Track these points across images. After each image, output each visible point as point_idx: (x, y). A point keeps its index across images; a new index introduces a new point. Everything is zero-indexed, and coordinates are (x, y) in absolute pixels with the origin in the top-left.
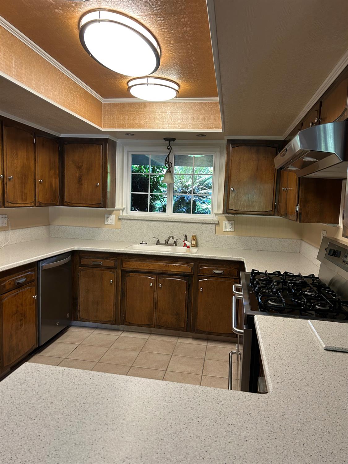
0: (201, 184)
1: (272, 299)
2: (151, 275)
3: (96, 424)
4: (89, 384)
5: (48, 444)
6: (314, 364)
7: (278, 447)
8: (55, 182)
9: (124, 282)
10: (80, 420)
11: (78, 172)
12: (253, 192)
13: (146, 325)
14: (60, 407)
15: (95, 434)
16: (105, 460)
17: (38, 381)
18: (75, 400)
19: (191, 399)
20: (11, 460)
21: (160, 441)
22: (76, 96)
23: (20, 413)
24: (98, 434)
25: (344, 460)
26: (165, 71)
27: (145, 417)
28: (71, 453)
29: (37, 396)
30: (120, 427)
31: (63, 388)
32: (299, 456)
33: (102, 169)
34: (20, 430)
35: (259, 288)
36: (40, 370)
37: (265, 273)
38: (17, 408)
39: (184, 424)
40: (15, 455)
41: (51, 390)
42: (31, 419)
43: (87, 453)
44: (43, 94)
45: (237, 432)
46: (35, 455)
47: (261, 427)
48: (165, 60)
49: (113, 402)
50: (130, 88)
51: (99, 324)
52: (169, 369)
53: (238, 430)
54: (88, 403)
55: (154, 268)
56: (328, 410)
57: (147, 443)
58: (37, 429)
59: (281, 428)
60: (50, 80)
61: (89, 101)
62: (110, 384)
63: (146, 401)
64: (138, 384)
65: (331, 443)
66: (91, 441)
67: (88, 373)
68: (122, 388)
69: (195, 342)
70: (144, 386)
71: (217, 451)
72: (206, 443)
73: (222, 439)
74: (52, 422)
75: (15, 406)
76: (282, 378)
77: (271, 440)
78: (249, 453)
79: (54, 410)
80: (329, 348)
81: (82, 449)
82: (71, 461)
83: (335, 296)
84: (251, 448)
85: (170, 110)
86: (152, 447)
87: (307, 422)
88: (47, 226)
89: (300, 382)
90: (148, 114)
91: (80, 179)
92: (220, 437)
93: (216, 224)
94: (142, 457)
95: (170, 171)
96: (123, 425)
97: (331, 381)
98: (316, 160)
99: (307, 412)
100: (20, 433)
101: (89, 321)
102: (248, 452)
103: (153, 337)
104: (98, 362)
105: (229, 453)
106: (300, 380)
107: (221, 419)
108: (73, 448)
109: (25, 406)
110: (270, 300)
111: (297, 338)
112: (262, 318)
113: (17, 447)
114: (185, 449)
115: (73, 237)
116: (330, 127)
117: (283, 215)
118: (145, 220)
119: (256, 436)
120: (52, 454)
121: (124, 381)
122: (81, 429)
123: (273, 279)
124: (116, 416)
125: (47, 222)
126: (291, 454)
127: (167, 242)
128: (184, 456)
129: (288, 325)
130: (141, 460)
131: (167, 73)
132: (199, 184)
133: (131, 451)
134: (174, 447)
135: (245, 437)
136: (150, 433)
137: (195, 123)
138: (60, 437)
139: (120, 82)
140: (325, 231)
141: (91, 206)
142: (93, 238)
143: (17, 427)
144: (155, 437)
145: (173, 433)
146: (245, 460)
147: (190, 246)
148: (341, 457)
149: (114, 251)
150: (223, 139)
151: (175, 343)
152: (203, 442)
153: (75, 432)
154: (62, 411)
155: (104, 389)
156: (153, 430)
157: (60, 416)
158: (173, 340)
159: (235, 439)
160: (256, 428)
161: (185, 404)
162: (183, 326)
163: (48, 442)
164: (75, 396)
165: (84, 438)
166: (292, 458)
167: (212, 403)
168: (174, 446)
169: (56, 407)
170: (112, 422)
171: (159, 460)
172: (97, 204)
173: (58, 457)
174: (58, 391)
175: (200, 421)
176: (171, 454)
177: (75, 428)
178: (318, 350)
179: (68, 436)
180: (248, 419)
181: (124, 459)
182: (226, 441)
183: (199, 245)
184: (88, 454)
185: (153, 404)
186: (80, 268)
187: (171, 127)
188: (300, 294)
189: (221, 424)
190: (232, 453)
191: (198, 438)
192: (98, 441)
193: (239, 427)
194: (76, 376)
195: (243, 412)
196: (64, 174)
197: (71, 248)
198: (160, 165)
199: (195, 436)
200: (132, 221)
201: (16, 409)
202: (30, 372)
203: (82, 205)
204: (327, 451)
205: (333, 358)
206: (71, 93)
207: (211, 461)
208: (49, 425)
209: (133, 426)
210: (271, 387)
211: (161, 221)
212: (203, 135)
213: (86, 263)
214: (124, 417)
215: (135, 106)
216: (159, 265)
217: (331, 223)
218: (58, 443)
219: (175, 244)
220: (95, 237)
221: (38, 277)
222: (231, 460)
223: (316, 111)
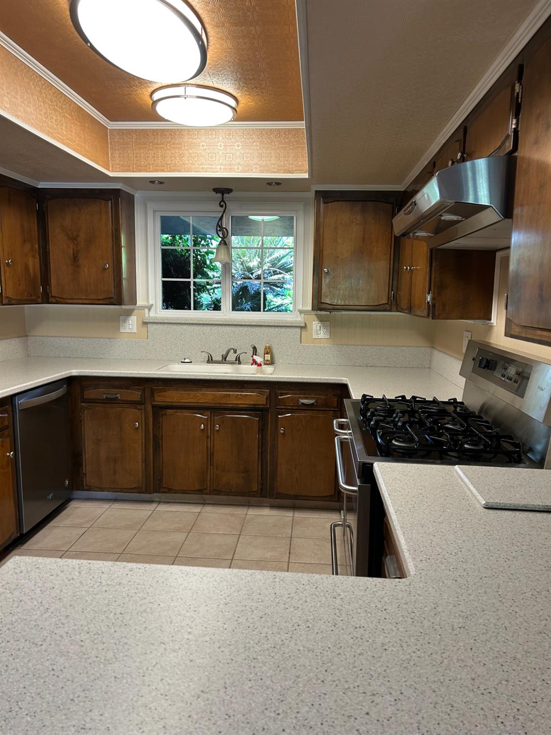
0: (274, 265)
1: (398, 437)
2: (202, 411)
3: (146, 644)
4: (126, 583)
5: (70, 682)
6: (471, 530)
7: (433, 656)
8: (34, 264)
9: (157, 424)
10: (118, 639)
11: (71, 246)
12: (358, 275)
13: (195, 491)
14: (82, 622)
15: (146, 660)
16: (167, 698)
17: (39, 584)
18: (105, 609)
19: (292, 595)
20: (10, 713)
21: (252, 662)
22: (64, 116)
23: (15, 637)
24: (151, 659)
25: (534, 666)
26: (213, 74)
27: (223, 627)
28: (109, 693)
29: (41, 608)
30: (185, 646)
31: (84, 593)
32: (467, 666)
33: (113, 241)
34: (19, 664)
35: (377, 422)
36: (41, 567)
37: (383, 400)
38: (9, 629)
39: (287, 632)
40: (15, 704)
41: (64, 597)
42: (36, 644)
43: (137, 689)
44: (8, 110)
45: (370, 637)
46: (50, 702)
47: (404, 628)
48: (215, 56)
49: (169, 607)
50: (155, 103)
51: (118, 493)
52: (236, 557)
53: (370, 634)
54: (127, 613)
55: (206, 401)
56: (499, 595)
57: (231, 666)
58: (48, 660)
59: (435, 627)
60: (18, 87)
61: (86, 125)
62: (159, 581)
63: (222, 602)
64: (205, 578)
65: (511, 643)
66: (141, 671)
67: (122, 566)
68: (180, 585)
69: (275, 512)
70: (215, 581)
71: (343, 668)
72: (324, 658)
73: (348, 649)
74: (72, 647)
75: (6, 626)
76: (427, 553)
77: (422, 645)
78: (392, 668)
79: (73, 627)
80: (490, 505)
81: (127, 685)
82: (111, 705)
83: (492, 430)
84: (394, 660)
85: (222, 142)
86: (241, 672)
87: (472, 615)
88: (23, 338)
89: (455, 557)
90: (186, 147)
91: (75, 259)
92: (344, 648)
93: (301, 327)
94: (226, 688)
95: (225, 243)
96: (190, 642)
97: (499, 552)
98: (461, 218)
99: (469, 601)
100: (20, 669)
101: (101, 489)
102: (390, 666)
103: (208, 509)
104: (122, 553)
105: (361, 670)
106: (454, 554)
107: (342, 620)
108: (112, 685)
109: (22, 625)
110: (394, 438)
111: (441, 494)
112: (386, 467)
113: (17, 691)
114: (294, 670)
115: (67, 355)
116: (481, 164)
117: (406, 310)
118: (187, 324)
119: (398, 642)
120: (79, 697)
121: (182, 575)
122: (122, 654)
123: (395, 408)
124: (176, 629)
125: (23, 332)
126: (454, 663)
127: (225, 359)
128: (292, 681)
129: (425, 475)
130: (225, 692)
131: (218, 79)
132: (270, 265)
133: (209, 680)
134: (275, 669)
135: (383, 644)
136: (235, 651)
137: (265, 162)
138: (89, 668)
139: (138, 92)
140: (470, 332)
141: (96, 302)
142: (101, 356)
143: (14, 659)
144: (243, 655)
145: (271, 647)
146: (387, 679)
147: (262, 364)
148: (528, 663)
149: (139, 376)
150: (309, 190)
151: (244, 516)
152: (320, 657)
153: (112, 659)
154: (86, 628)
155: (152, 589)
156: (240, 645)
157: (84, 636)
158: (240, 511)
159: (367, 648)
160: (398, 629)
161: (284, 602)
162: (256, 490)
163: (70, 679)
164: (104, 604)
165: (129, 667)
166: (457, 670)
167: (327, 598)
168: (275, 666)
169: (76, 622)
170: (171, 639)
171: (254, 691)
172: (107, 298)
173: (89, 701)
174: (75, 598)
175: (310, 626)
176: (272, 680)
177: (112, 653)
178: (474, 508)
179: (102, 666)
180: (384, 617)
181: (199, 693)
182: (355, 652)
183: (276, 362)
184: (139, 691)
185: (234, 606)
186: (83, 404)
187: (225, 170)
188: (440, 428)
189: (344, 628)
190: (366, 670)
191: (311, 652)
192: (152, 670)
193: (372, 630)
194: (103, 573)
195: (374, 607)
196: (48, 250)
197: (67, 372)
198: (205, 235)
199: (305, 649)
200: (166, 326)
201: (7, 632)
202: (24, 571)
203: (80, 301)
204: (507, 656)
205: (498, 519)
206: (55, 110)
207: (335, 684)
208: (68, 652)
209: (206, 642)
210: (413, 567)
211: (213, 324)
212: (278, 183)
213: (93, 396)
214: (190, 630)
215: (165, 135)
216: (213, 394)
217: (479, 318)
218: (86, 679)
219: (238, 361)
220: (104, 354)
221: (13, 422)
222: (365, 680)
223: (457, 141)
